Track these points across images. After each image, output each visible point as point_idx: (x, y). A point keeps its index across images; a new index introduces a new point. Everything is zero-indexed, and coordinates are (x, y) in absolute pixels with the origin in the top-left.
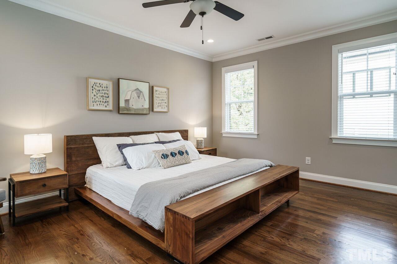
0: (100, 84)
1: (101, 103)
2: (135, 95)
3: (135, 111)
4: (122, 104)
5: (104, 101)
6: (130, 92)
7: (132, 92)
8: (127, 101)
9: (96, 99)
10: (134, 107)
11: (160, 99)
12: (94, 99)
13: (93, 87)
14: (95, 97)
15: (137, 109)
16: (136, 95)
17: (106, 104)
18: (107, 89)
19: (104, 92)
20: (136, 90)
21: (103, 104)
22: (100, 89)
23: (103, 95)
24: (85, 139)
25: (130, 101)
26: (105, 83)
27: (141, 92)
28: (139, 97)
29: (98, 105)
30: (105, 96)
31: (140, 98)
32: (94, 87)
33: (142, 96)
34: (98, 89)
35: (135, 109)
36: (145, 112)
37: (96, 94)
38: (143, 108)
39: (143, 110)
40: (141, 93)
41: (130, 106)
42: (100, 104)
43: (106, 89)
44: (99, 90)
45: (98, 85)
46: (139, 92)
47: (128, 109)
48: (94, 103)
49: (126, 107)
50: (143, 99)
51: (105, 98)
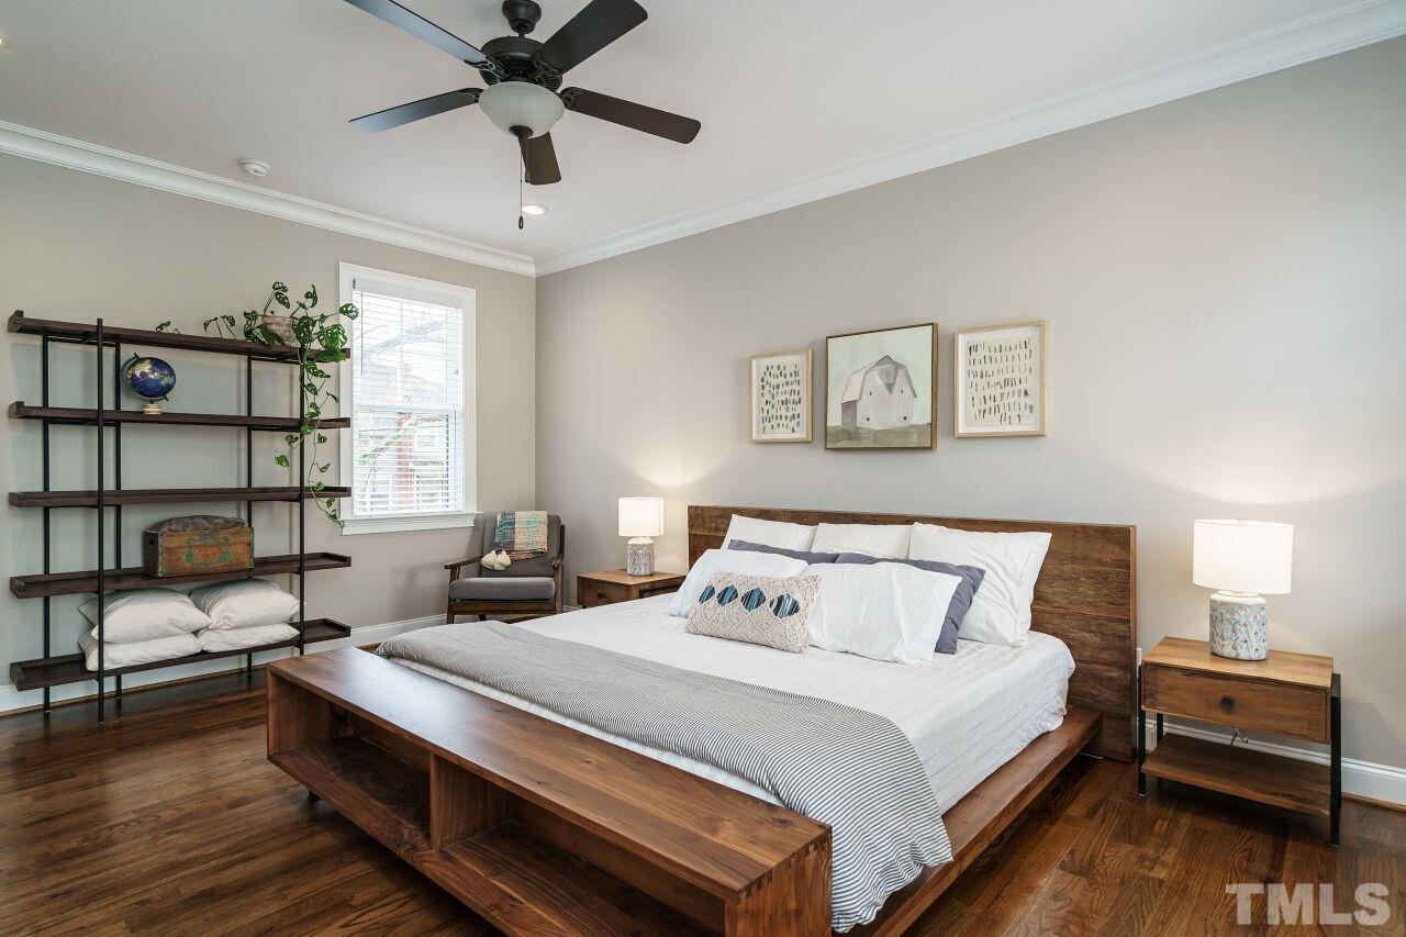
0: (779, 367)
1: (781, 422)
2: (877, 381)
3: (875, 441)
4: (835, 419)
5: (790, 414)
6: (862, 374)
7: (866, 373)
8: (850, 407)
9: (772, 412)
10: (874, 425)
11: (992, 380)
12: (765, 412)
13: (763, 380)
14: (769, 407)
15: (886, 432)
16: (879, 382)
17: (795, 422)
18: (798, 378)
19: (788, 388)
20: (879, 363)
21: (785, 422)
22: (781, 380)
23: (788, 396)
24: (721, 517)
25: (860, 406)
26: (790, 361)
27: (898, 366)
28: (890, 387)
29: (775, 426)
30: (791, 399)
31: (896, 389)
32: (766, 379)
33: (905, 380)
34: (774, 382)
35: (876, 433)
36: (913, 441)
37: (769, 398)
38: (906, 425)
39: (905, 432)
40: (900, 372)
41: (861, 422)
42: (779, 425)
43: (793, 378)
44: (778, 387)
45: (775, 371)
46: (891, 369)
47: (851, 433)
48: (766, 424)
49: (846, 428)
50: (907, 390)
51: (791, 406)
